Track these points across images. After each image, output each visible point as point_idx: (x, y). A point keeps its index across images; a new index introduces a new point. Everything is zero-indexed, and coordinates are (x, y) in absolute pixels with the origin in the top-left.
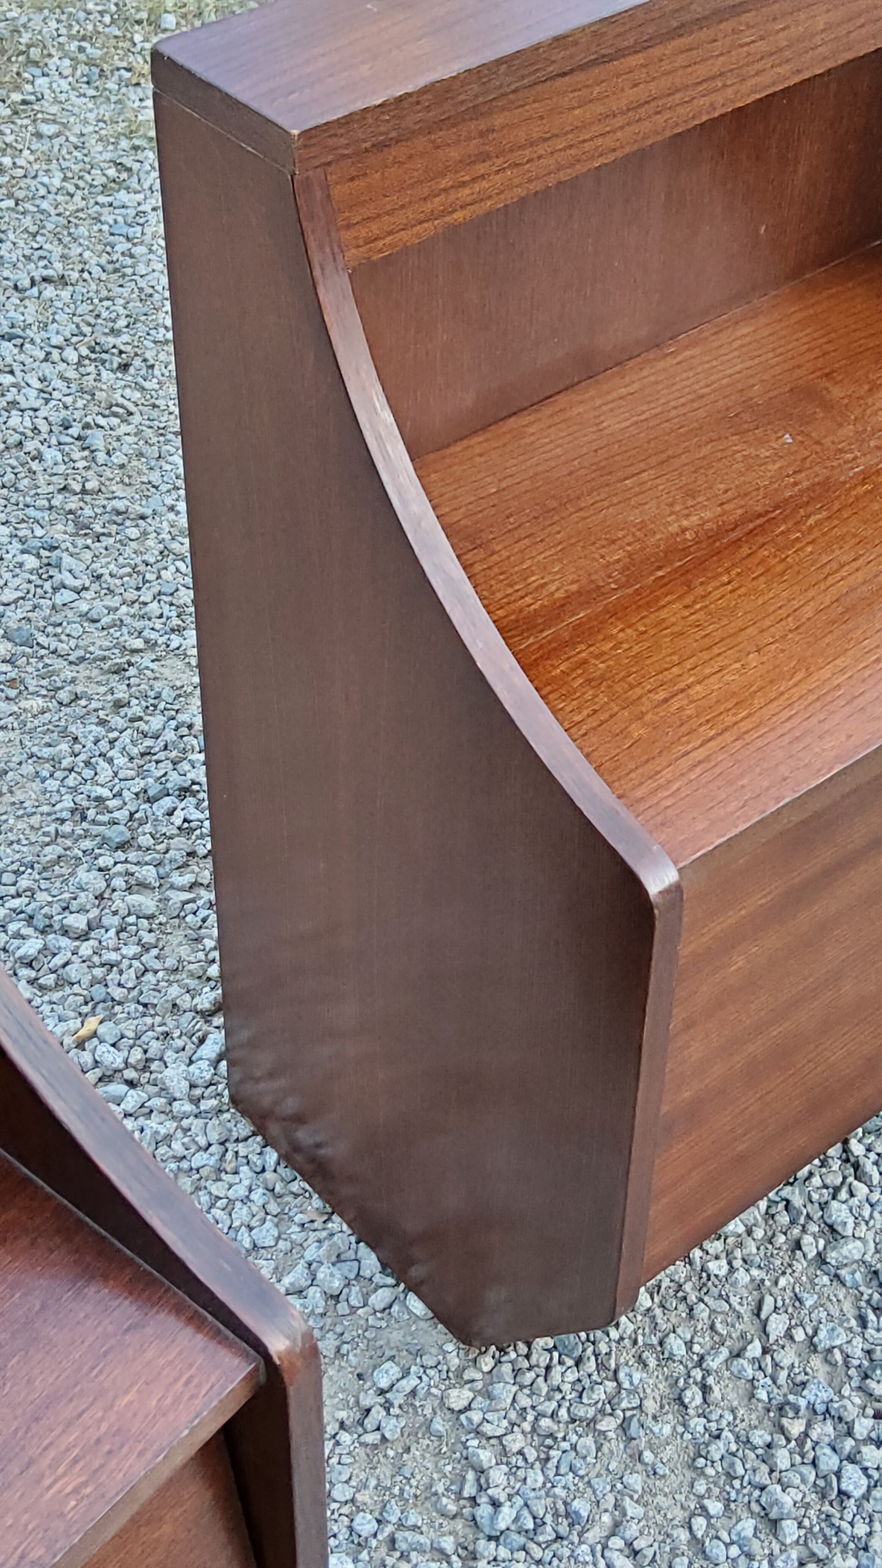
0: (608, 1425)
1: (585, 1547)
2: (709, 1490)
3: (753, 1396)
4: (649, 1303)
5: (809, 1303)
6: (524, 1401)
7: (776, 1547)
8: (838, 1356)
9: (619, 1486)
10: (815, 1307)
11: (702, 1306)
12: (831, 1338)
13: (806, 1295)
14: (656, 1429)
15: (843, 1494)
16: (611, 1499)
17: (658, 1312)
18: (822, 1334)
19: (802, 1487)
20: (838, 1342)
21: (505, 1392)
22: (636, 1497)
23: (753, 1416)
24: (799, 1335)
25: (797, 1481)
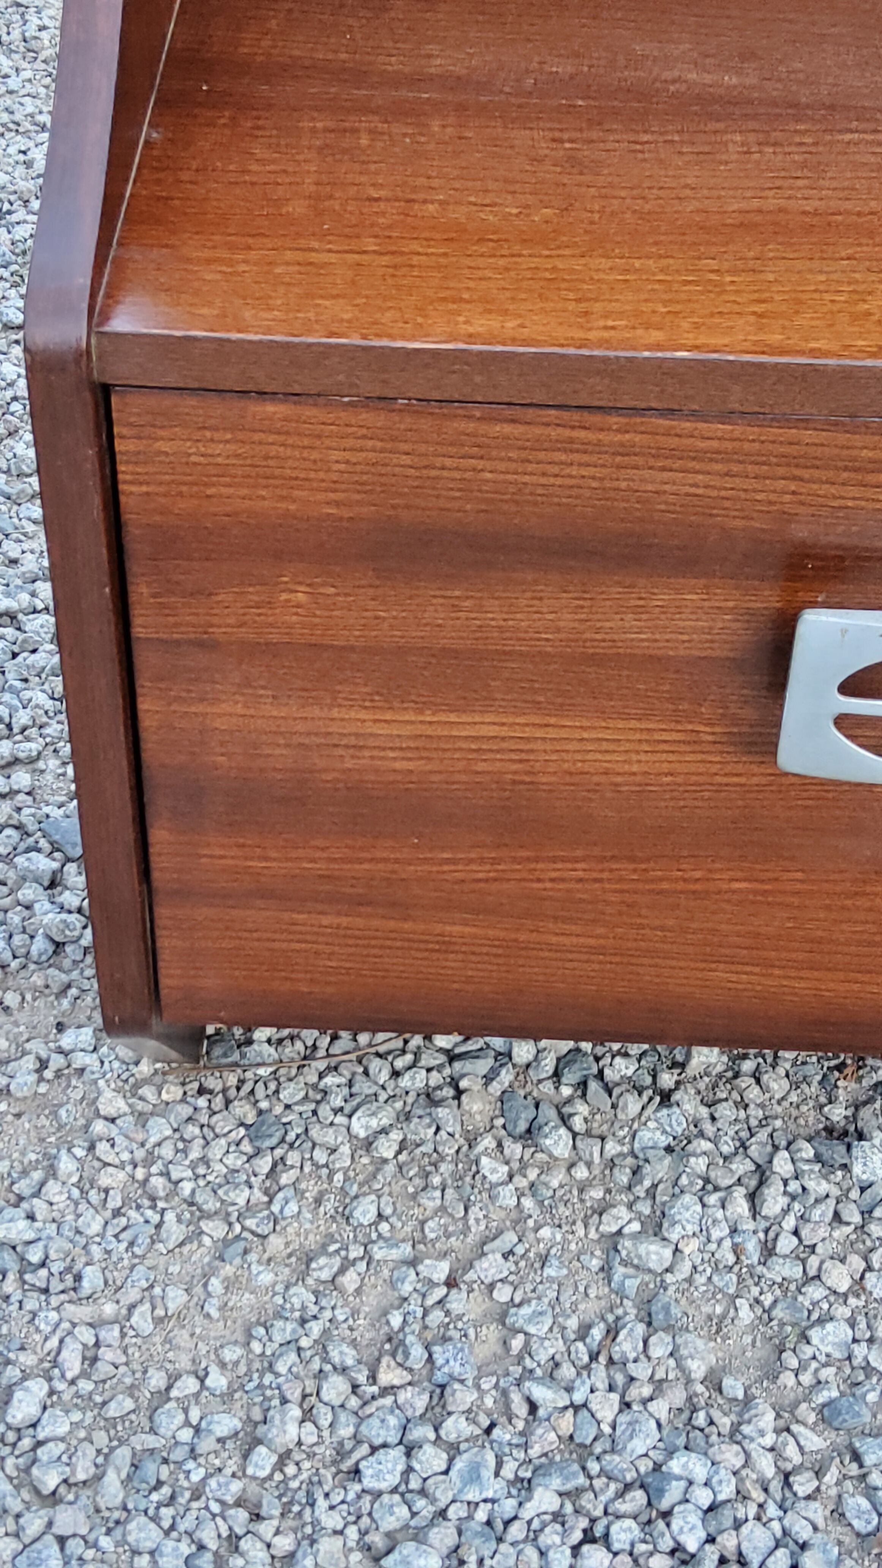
0: (215, 1229)
1: (54, 1316)
2: (236, 1363)
3: (385, 1313)
4: (389, 1154)
5: (549, 1271)
6: (167, 1151)
7: (232, 1466)
8: (517, 1343)
9: (157, 1291)
10: (550, 1279)
11: (438, 1194)
12: (530, 1320)
13: (555, 1262)
14: (255, 1268)
15: (356, 1472)
16: (133, 1295)
17: (390, 1168)
18: (526, 1311)
19: (326, 1433)
20: (532, 1330)
21: (159, 1128)
22: (160, 1312)
23: (368, 1336)
24: (503, 1294)
25: (325, 1422)
